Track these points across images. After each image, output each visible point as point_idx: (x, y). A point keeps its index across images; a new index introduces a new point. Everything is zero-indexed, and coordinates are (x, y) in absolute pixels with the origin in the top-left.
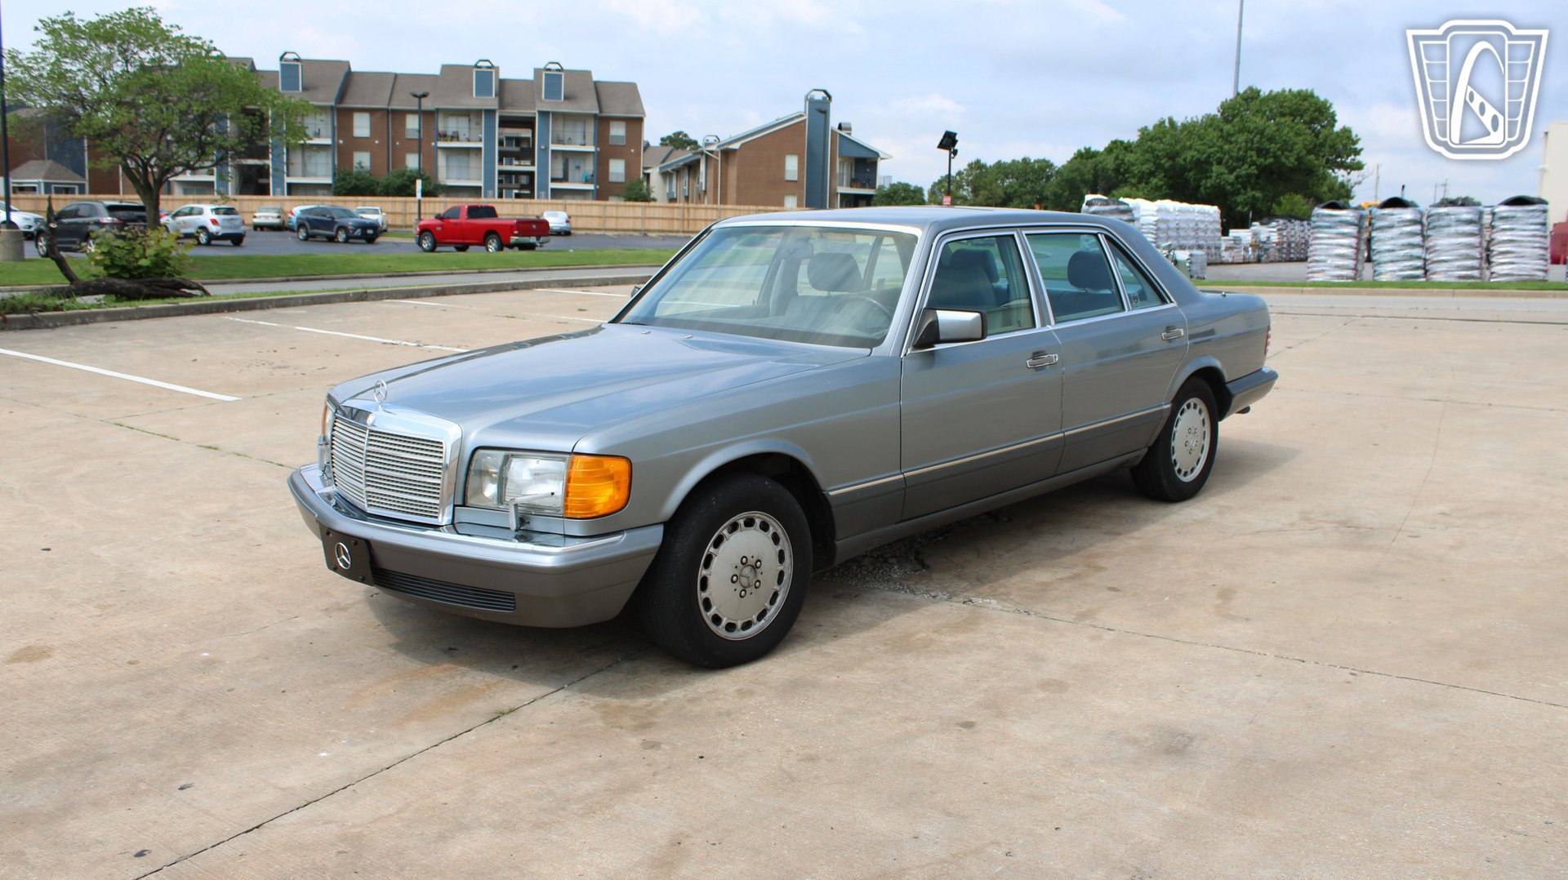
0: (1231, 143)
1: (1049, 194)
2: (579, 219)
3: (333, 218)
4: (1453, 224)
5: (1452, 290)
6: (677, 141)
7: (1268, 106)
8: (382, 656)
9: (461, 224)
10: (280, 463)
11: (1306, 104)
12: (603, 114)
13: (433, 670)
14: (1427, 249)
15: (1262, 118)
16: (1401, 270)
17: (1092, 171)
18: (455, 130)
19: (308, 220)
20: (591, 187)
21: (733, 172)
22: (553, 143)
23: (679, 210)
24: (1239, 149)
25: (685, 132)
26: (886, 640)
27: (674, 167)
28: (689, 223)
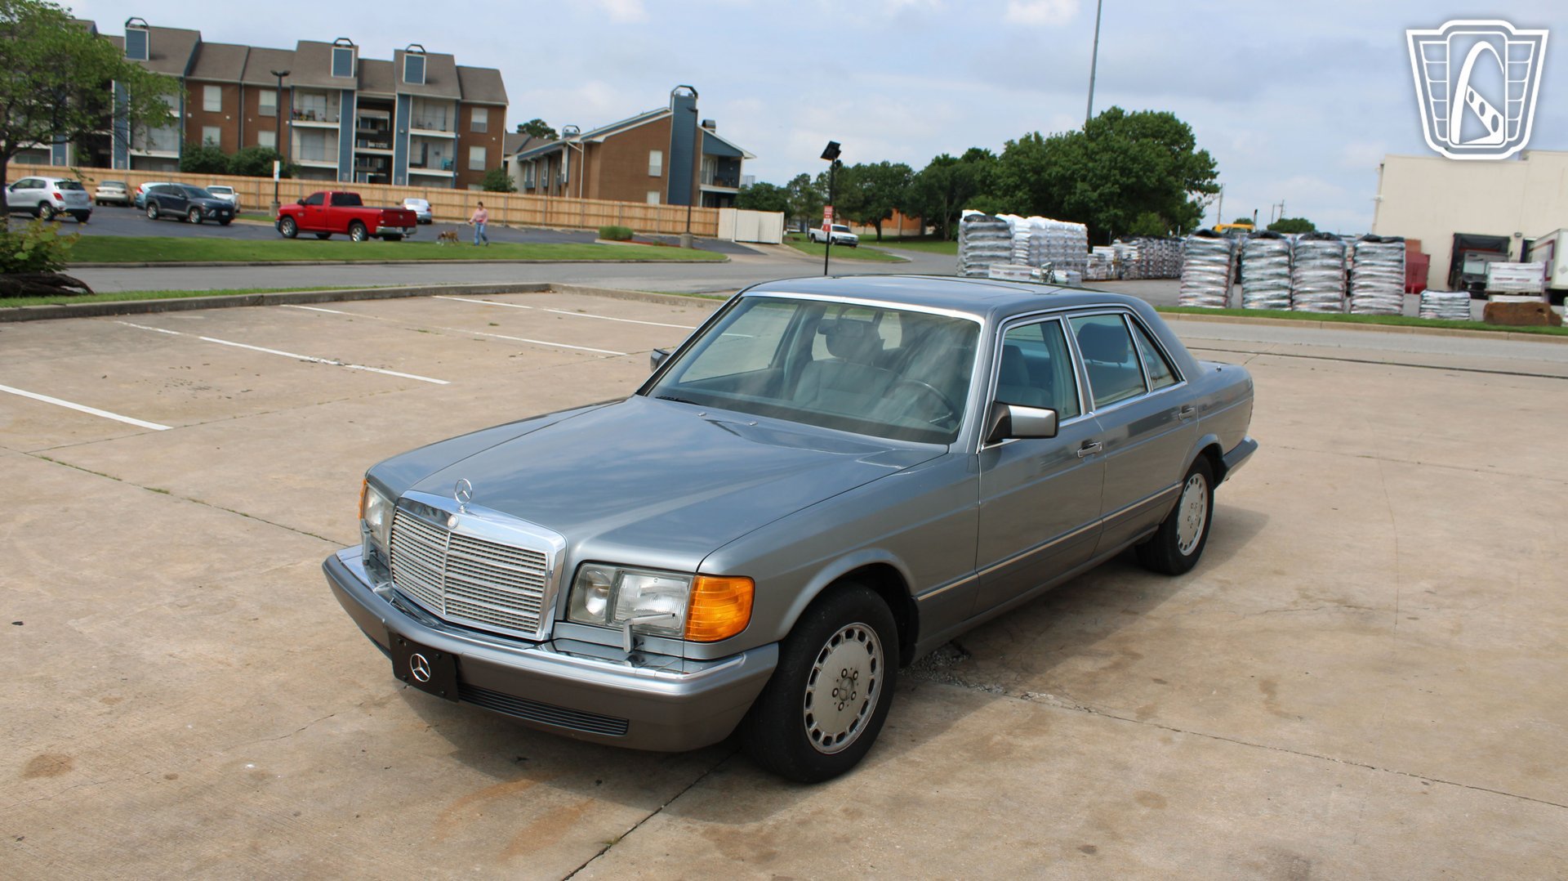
0: (1096, 161)
1: (907, 199)
2: (440, 207)
3: (186, 198)
4: (1319, 257)
5: (1319, 322)
6: (535, 129)
7: (1131, 126)
8: (449, 768)
9: (325, 210)
10: (243, 512)
11: (1167, 126)
12: (465, 101)
13: (511, 787)
14: (1294, 280)
15: (1126, 138)
16: (1268, 299)
17: (949, 178)
18: (311, 109)
19: (159, 198)
20: (450, 174)
21: (596, 165)
22: (412, 127)
23: (543, 203)
24: (1103, 167)
25: (544, 120)
26: (965, 745)
27: (534, 156)
28: (551, 216)
